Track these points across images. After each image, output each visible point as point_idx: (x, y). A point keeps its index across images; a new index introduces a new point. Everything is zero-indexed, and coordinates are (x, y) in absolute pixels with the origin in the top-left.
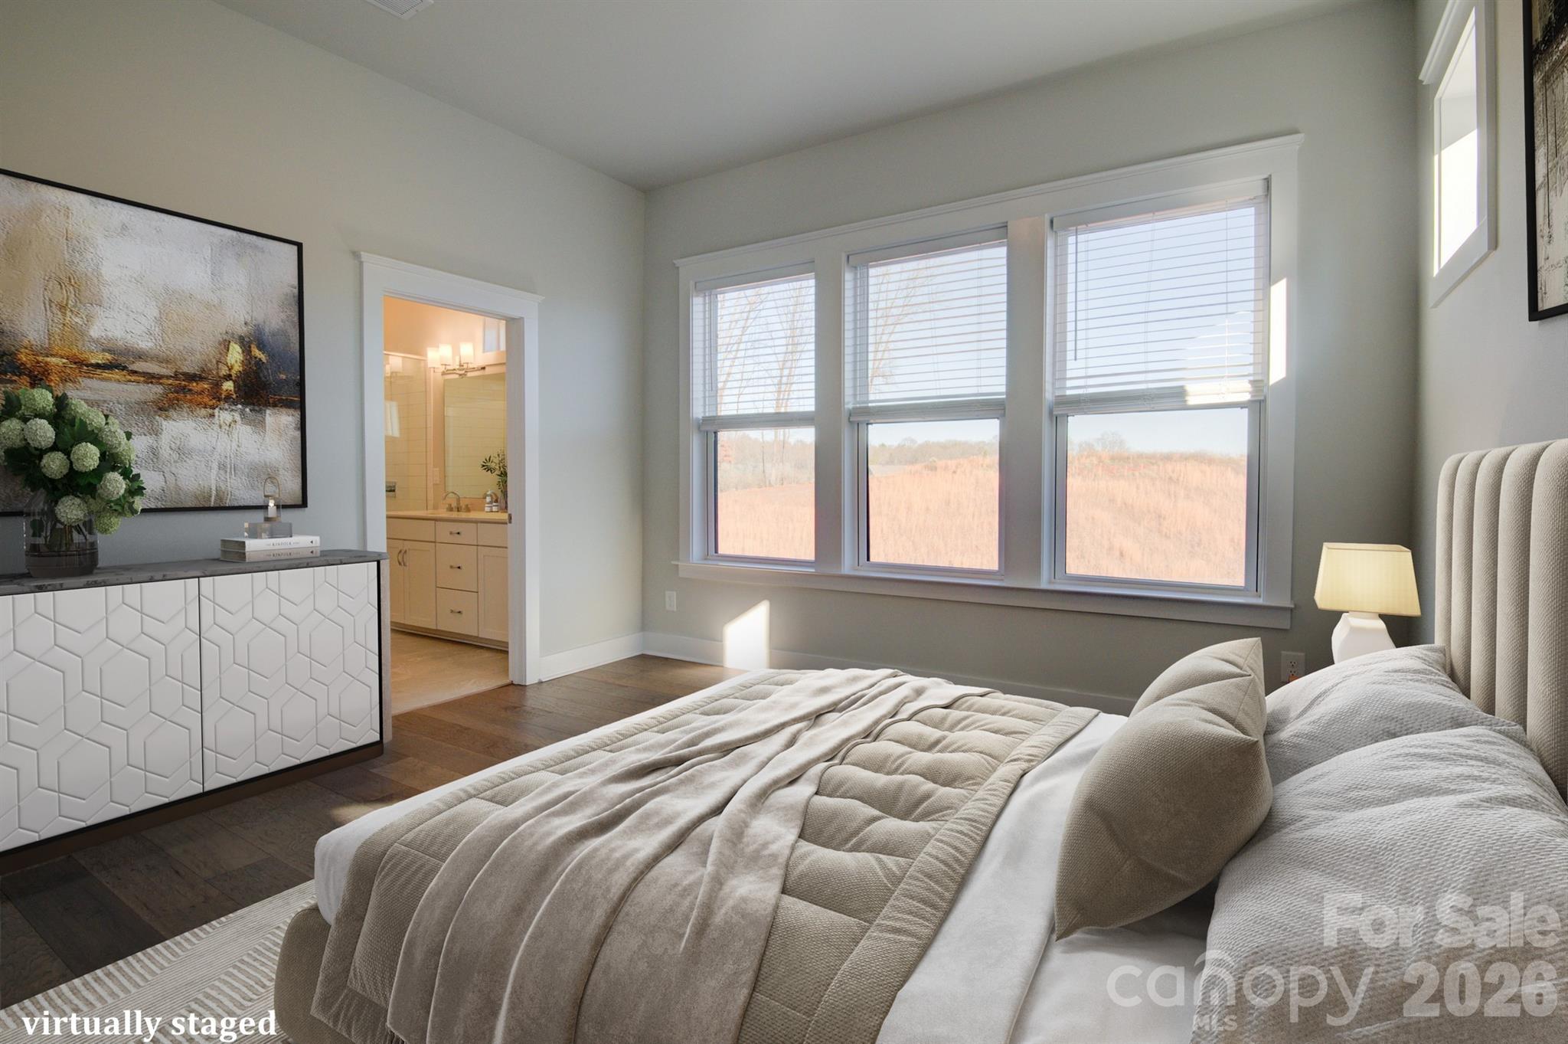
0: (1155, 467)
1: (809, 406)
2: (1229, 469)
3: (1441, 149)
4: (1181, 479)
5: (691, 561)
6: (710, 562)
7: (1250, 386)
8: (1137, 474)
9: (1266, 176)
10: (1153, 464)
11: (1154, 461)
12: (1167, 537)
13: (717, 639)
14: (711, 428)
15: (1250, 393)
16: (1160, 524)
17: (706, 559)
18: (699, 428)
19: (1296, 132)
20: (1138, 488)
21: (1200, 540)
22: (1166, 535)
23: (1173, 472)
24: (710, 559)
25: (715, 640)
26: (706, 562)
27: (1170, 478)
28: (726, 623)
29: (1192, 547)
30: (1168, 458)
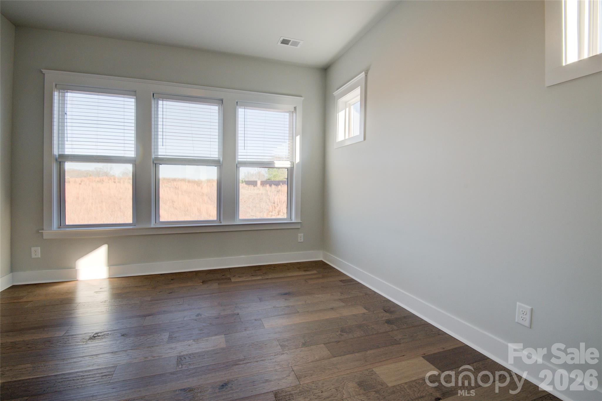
0: (170, 183)
1: (132, 154)
2: (195, 184)
3: (339, 112)
4: (179, 188)
5: (53, 230)
6: (62, 229)
7: (290, 163)
8: (163, 186)
9: (295, 106)
10: (169, 182)
11: (169, 181)
12: (176, 209)
13: (72, 268)
14: (62, 159)
15: (290, 165)
16: (173, 204)
17: (59, 228)
18: (56, 160)
19: (301, 97)
20: (164, 191)
21: (188, 209)
22: (176, 208)
23: (177, 185)
24: (62, 228)
25: (70, 268)
26: (60, 229)
27: (176, 187)
28: (77, 260)
29: (185, 212)
30: (174, 180)
